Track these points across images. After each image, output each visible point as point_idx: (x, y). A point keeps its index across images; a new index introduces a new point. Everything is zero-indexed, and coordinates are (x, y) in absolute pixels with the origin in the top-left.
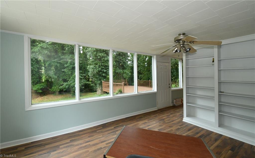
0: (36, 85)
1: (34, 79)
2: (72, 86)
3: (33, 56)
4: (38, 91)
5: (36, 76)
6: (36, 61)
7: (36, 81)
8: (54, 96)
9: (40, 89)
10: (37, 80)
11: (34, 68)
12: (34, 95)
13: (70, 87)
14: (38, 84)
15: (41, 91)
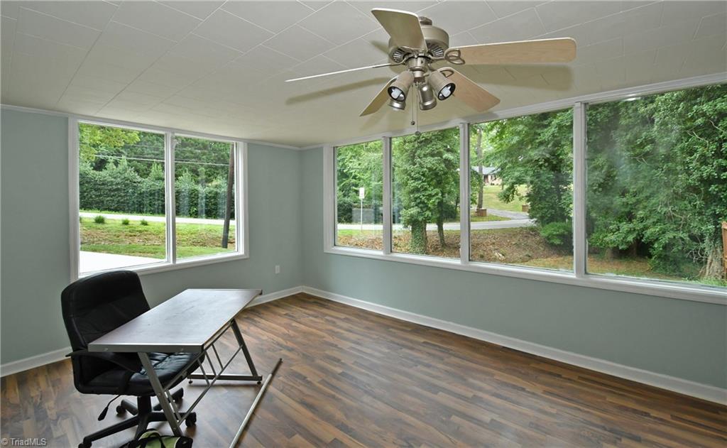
0: (548, 223)
1: (542, 208)
2: (649, 237)
3: (540, 153)
4: (552, 241)
5: (548, 202)
6: (546, 164)
7: (549, 216)
8: (594, 261)
9: (557, 235)
10: (550, 211)
11: (542, 181)
12: (542, 249)
13: (642, 238)
14: (552, 223)
15: (557, 242)
